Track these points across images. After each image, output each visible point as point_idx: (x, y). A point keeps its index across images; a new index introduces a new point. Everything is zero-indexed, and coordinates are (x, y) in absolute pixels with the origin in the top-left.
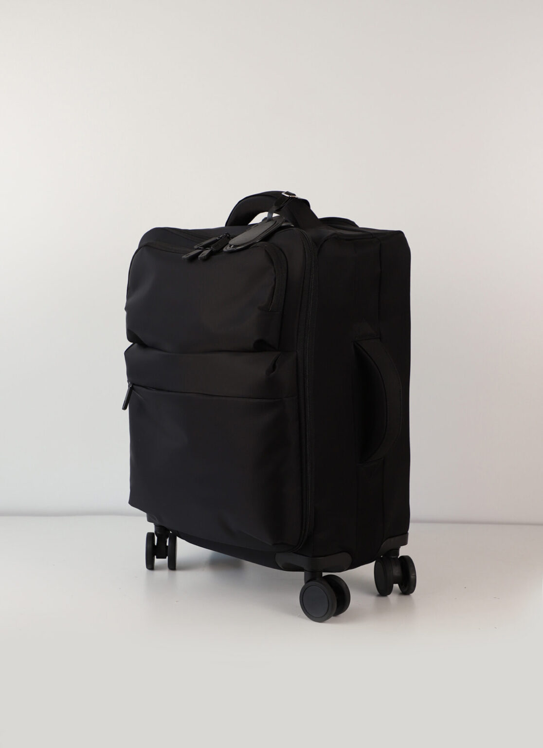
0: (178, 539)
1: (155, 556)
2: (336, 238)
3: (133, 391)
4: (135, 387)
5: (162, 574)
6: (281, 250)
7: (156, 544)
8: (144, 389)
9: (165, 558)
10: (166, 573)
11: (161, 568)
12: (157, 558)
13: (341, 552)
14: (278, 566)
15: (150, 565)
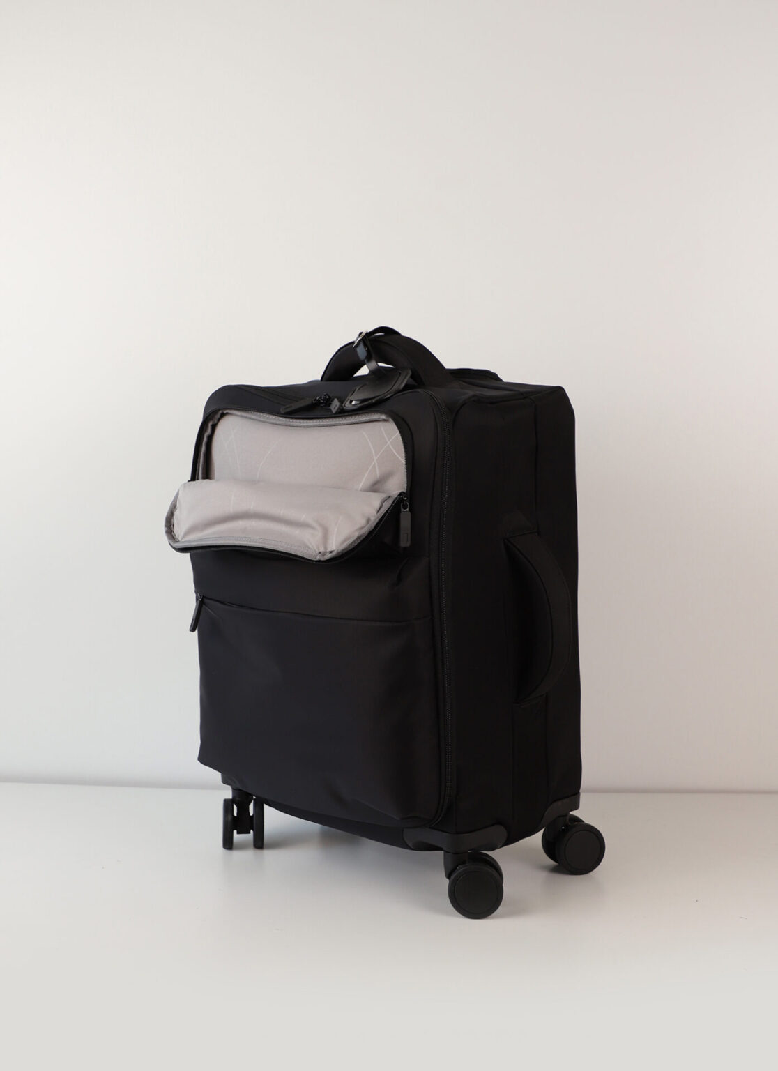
0: (266, 807)
1: (235, 832)
2: (478, 402)
3: (204, 606)
4: (205, 600)
5: (245, 857)
6: (403, 420)
7: (235, 814)
8: (219, 604)
9: (249, 833)
10: (249, 855)
11: (242, 847)
12: (238, 833)
13: (493, 825)
14: (407, 845)
15: (228, 843)
